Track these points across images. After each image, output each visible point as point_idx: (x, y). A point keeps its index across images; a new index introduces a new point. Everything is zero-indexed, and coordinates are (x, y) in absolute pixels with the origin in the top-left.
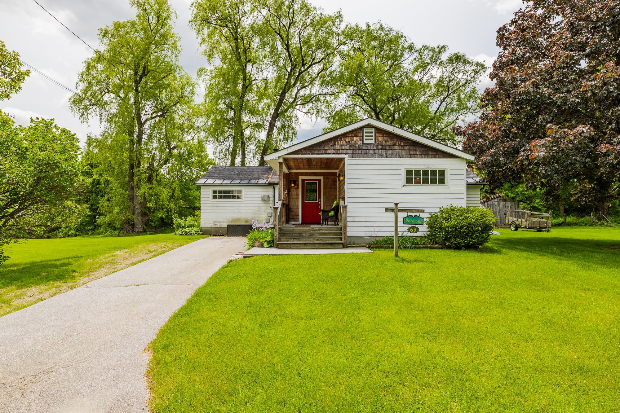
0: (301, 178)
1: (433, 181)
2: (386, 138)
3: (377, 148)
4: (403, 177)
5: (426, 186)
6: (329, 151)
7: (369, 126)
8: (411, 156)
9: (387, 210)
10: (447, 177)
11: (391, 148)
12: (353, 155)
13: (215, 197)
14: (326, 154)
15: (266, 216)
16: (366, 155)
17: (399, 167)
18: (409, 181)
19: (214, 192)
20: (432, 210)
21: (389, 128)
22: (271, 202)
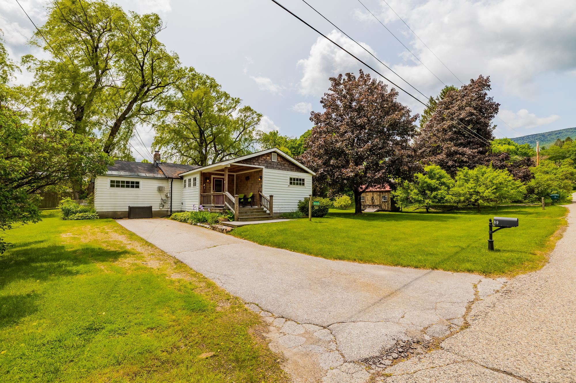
0: (212, 176)
1: (300, 184)
2: (282, 160)
3: (278, 165)
4: (289, 181)
5: (298, 186)
6: (255, 163)
7: (274, 152)
8: (292, 170)
10: (305, 182)
11: (284, 165)
12: (267, 167)
13: (112, 186)
14: (254, 165)
15: (161, 203)
16: (273, 168)
17: (287, 176)
18: (291, 183)
19: (112, 182)
20: (300, 199)
21: (284, 155)
22: (166, 192)
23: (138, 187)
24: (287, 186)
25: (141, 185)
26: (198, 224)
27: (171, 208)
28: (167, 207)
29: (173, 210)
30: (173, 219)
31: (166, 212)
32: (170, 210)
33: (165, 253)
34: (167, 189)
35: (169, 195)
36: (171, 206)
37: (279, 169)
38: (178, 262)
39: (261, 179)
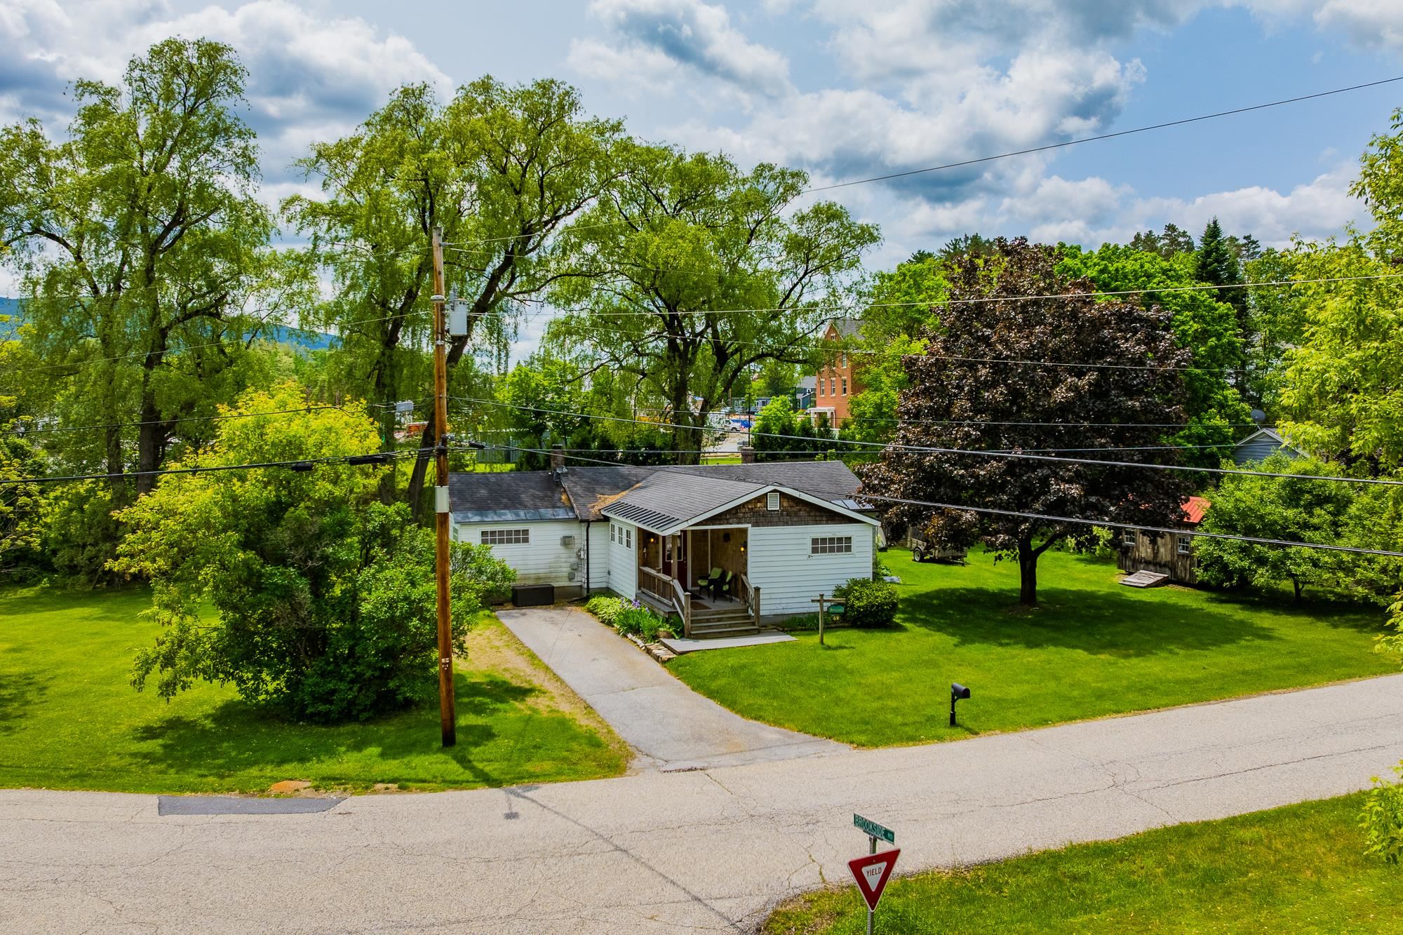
1: (840, 550)
2: (791, 504)
3: (781, 515)
4: (809, 546)
5: (832, 555)
6: (731, 521)
7: (775, 491)
8: (817, 522)
9: (813, 601)
10: (854, 544)
11: (796, 514)
12: (756, 524)
14: (729, 524)
15: (569, 570)
16: (770, 523)
17: (805, 536)
18: (815, 550)
19: (484, 533)
20: (839, 582)
21: (796, 494)
22: (577, 546)
23: (526, 540)
24: (806, 557)
25: (531, 536)
26: (630, 635)
27: (588, 583)
28: (580, 579)
29: (591, 586)
30: (589, 611)
31: (578, 589)
32: (586, 586)
33: (576, 694)
34: (579, 542)
35: (583, 555)
36: (588, 578)
37: (786, 524)
38: (588, 707)
39: (745, 547)
